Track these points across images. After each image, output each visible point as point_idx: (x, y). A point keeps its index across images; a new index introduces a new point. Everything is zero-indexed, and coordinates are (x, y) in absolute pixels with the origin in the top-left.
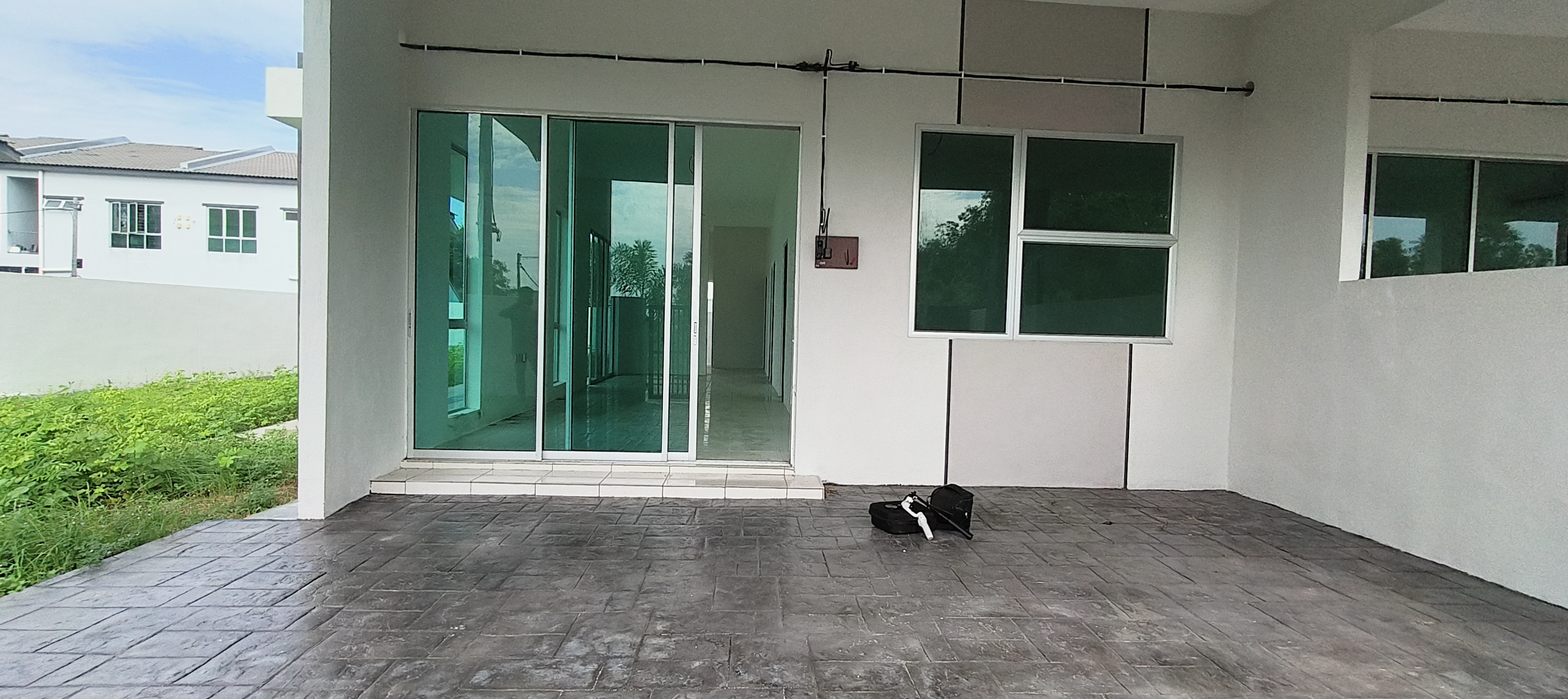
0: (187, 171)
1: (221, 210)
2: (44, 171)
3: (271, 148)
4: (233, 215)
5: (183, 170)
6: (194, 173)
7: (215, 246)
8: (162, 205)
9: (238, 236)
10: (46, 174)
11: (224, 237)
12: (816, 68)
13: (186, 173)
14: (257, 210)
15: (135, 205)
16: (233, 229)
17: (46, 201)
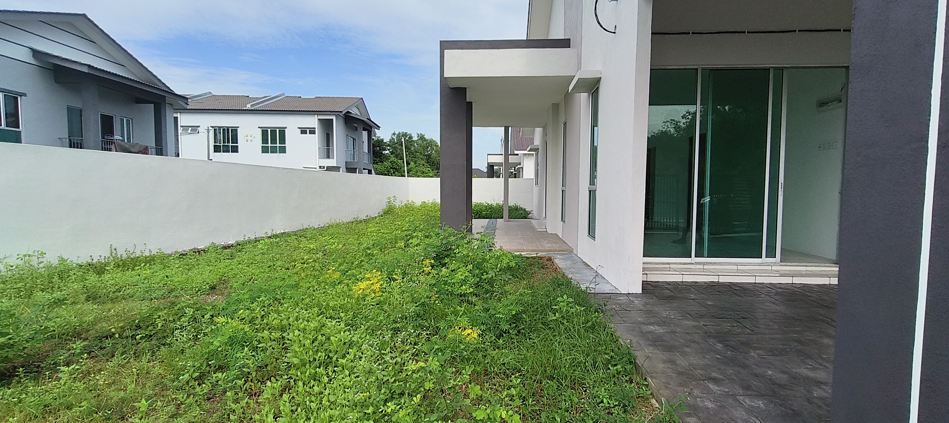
1: (268, 130)
2: (180, 113)
3: (284, 94)
4: (273, 132)
5: (249, 109)
6: (254, 110)
7: (265, 150)
8: (238, 129)
9: (277, 144)
10: (181, 114)
11: (270, 145)
13: (250, 110)
15: (225, 129)
16: (274, 141)
17: (182, 128)
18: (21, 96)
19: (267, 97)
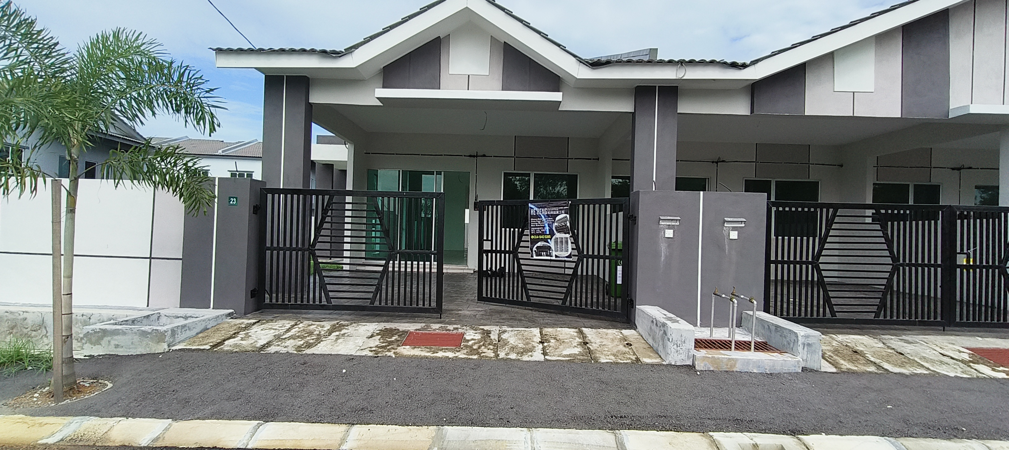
0: (222, 154)
3: (256, 140)
4: (242, 176)
6: (225, 156)
12: (474, 156)
13: (221, 155)
14: (253, 173)
18: (24, 149)
19: (240, 142)
